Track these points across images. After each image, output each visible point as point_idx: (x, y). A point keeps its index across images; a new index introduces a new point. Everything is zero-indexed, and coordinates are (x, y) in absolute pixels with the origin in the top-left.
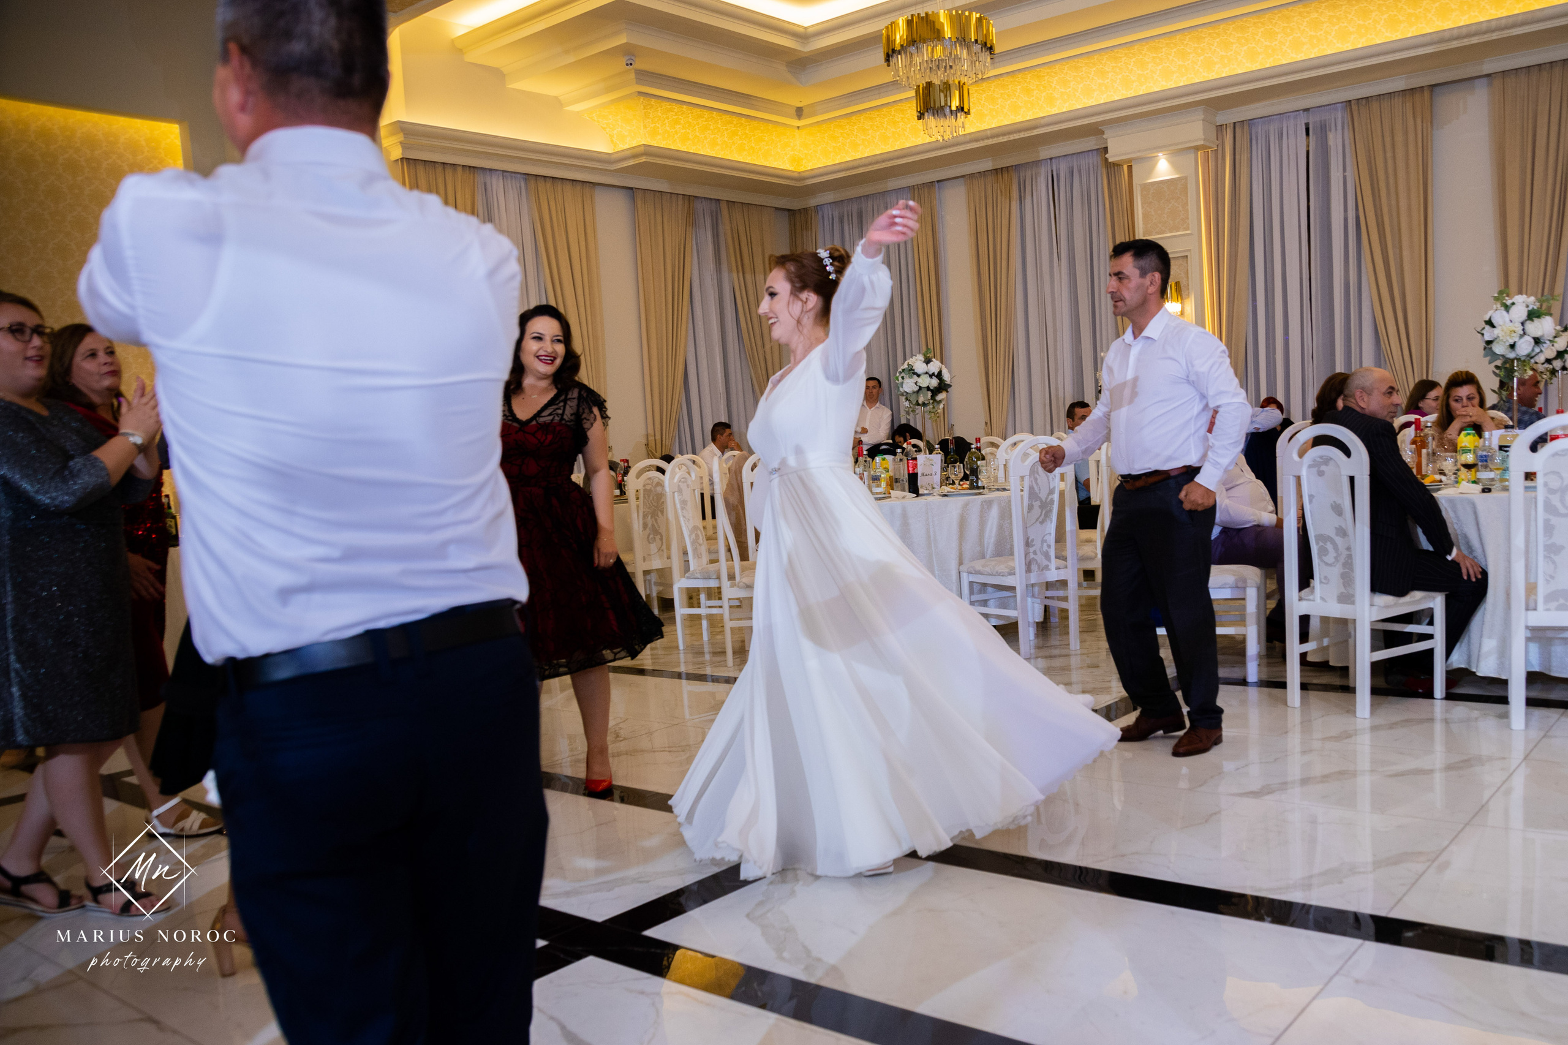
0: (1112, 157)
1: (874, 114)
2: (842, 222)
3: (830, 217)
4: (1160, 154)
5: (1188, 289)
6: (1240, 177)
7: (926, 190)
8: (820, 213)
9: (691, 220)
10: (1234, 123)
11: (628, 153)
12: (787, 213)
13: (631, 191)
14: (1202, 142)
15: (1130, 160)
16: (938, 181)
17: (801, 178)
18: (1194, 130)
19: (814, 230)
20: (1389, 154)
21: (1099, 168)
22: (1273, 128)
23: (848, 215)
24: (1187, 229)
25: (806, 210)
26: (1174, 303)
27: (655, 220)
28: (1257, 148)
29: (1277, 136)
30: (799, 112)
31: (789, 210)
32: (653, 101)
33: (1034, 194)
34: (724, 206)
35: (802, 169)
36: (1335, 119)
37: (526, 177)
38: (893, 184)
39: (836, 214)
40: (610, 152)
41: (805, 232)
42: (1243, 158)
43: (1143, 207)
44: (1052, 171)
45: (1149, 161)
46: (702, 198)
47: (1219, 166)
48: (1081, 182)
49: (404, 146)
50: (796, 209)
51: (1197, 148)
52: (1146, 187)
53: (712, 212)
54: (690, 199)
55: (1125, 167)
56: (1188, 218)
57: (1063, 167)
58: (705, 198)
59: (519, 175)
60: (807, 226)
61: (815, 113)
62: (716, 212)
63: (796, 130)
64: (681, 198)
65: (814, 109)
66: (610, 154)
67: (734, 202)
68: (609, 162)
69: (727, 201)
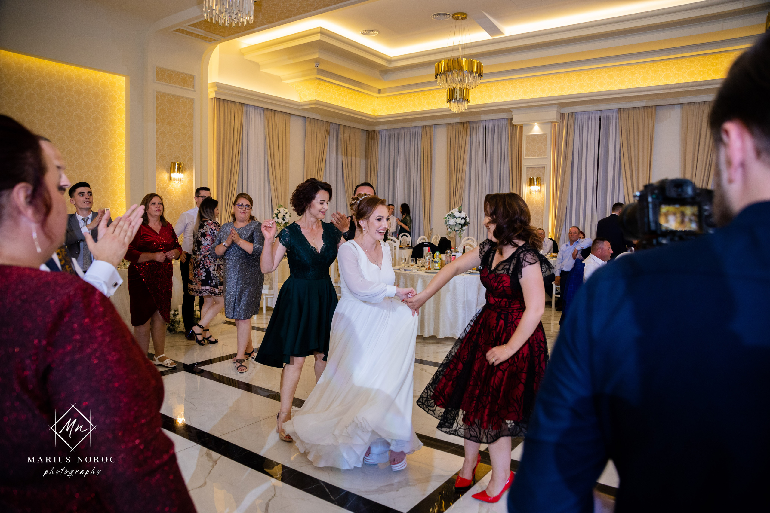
0: (515, 122)
1: (412, 94)
2: (390, 137)
3: (385, 135)
4: (536, 123)
5: (544, 181)
6: (569, 136)
7: (429, 128)
8: (380, 133)
9: (328, 132)
10: (569, 113)
11: (308, 103)
12: (366, 132)
13: (305, 118)
14: (555, 120)
15: (522, 124)
16: (434, 125)
17: (376, 118)
18: (552, 115)
19: (377, 140)
21: (507, 126)
22: (585, 117)
23: (393, 135)
24: (545, 155)
25: (374, 131)
26: (537, 186)
27: (314, 132)
28: (578, 124)
29: (587, 121)
30: (379, 91)
31: (367, 131)
32: (322, 82)
33: (477, 134)
34: (342, 127)
35: (376, 115)
36: (613, 115)
37: (264, 109)
38: (414, 124)
39: (387, 134)
40: (299, 101)
41: (373, 141)
42: (571, 128)
43: (526, 145)
44: (486, 125)
45: (530, 125)
47: (560, 131)
48: (498, 130)
49: (216, 93)
50: (370, 130)
51: (552, 122)
52: (528, 137)
53: (336, 129)
54: (328, 123)
55: (519, 127)
56: (546, 151)
57: (491, 125)
58: (334, 123)
59: (261, 108)
60: (374, 138)
61: (385, 93)
62: (338, 130)
63: (377, 98)
64: (325, 123)
65: (386, 90)
66: (299, 102)
67: (346, 126)
68: (299, 105)
69: (343, 125)
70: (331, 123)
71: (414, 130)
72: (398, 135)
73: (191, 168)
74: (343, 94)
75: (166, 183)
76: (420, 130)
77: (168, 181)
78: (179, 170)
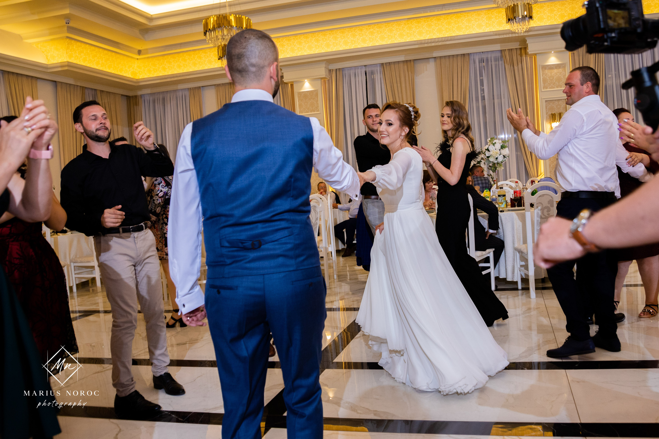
0: (285, 80)
1: (176, 55)
2: (154, 102)
3: (148, 99)
4: (306, 80)
6: (339, 92)
7: (197, 90)
8: (143, 99)
9: (83, 98)
10: (336, 69)
11: (59, 65)
12: (126, 98)
13: (55, 83)
14: (324, 76)
15: (293, 82)
16: (202, 87)
17: (138, 81)
18: (321, 71)
19: (140, 105)
20: (399, 85)
22: (352, 72)
23: (157, 100)
24: (318, 111)
25: (136, 96)
27: (67, 98)
28: (346, 79)
29: (354, 76)
30: (139, 52)
31: (127, 96)
32: (73, 41)
34: (98, 92)
35: (137, 78)
36: (377, 70)
37: (4, 72)
38: (180, 87)
39: (151, 99)
40: (47, 63)
41: (135, 106)
42: (340, 84)
43: (298, 102)
45: (301, 82)
47: (330, 86)
50: (131, 95)
51: (321, 78)
52: (300, 93)
53: (92, 95)
54: (83, 88)
55: (289, 85)
56: (318, 107)
58: (89, 88)
60: (136, 104)
61: (147, 53)
62: (95, 96)
63: (137, 60)
64: (79, 88)
65: (147, 51)
66: (48, 65)
67: (103, 91)
68: (47, 68)
69: (100, 90)
70: (86, 88)
71: (181, 93)
72: (164, 99)
74: (98, 56)
76: (187, 93)
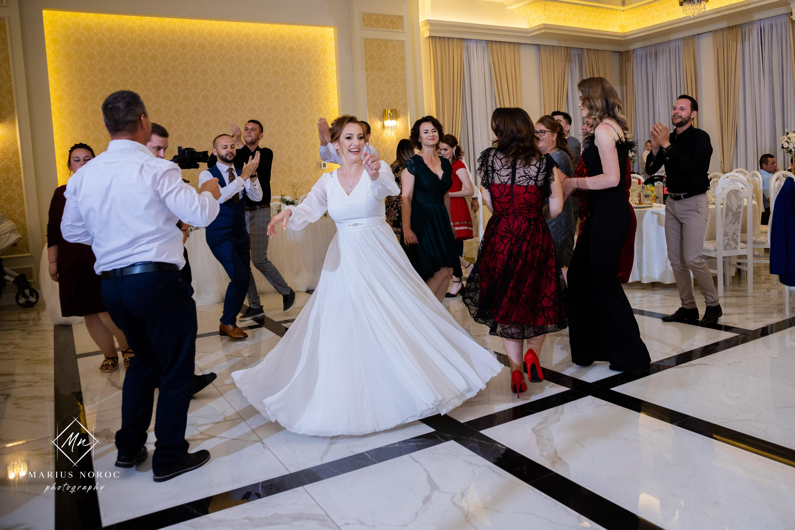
2: (646, 57)
3: (641, 54)
7: (691, 39)
8: (635, 53)
9: (568, 59)
11: (538, 28)
12: (618, 53)
13: (538, 46)
16: (697, 35)
17: (625, 35)
19: (632, 61)
23: (650, 53)
25: (628, 51)
27: (550, 60)
30: (623, 3)
34: (585, 52)
35: (625, 31)
37: (487, 42)
38: (673, 37)
39: (644, 53)
40: (527, 27)
41: (627, 64)
46: (574, 48)
49: (430, 31)
50: (623, 51)
53: (579, 55)
54: (567, 48)
58: (575, 48)
59: (483, 42)
60: (628, 60)
62: (581, 54)
63: (622, 12)
64: (563, 48)
66: (528, 29)
67: (590, 49)
68: (527, 32)
69: (587, 49)
70: (571, 48)
71: (674, 45)
72: (656, 53)
73: (405, 114)
75: (379, 131)
76: (681, 44)
77: (381, 129)
78: (392, 118)
